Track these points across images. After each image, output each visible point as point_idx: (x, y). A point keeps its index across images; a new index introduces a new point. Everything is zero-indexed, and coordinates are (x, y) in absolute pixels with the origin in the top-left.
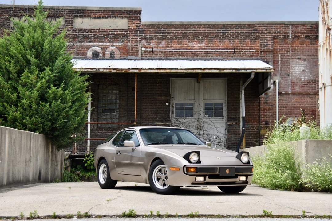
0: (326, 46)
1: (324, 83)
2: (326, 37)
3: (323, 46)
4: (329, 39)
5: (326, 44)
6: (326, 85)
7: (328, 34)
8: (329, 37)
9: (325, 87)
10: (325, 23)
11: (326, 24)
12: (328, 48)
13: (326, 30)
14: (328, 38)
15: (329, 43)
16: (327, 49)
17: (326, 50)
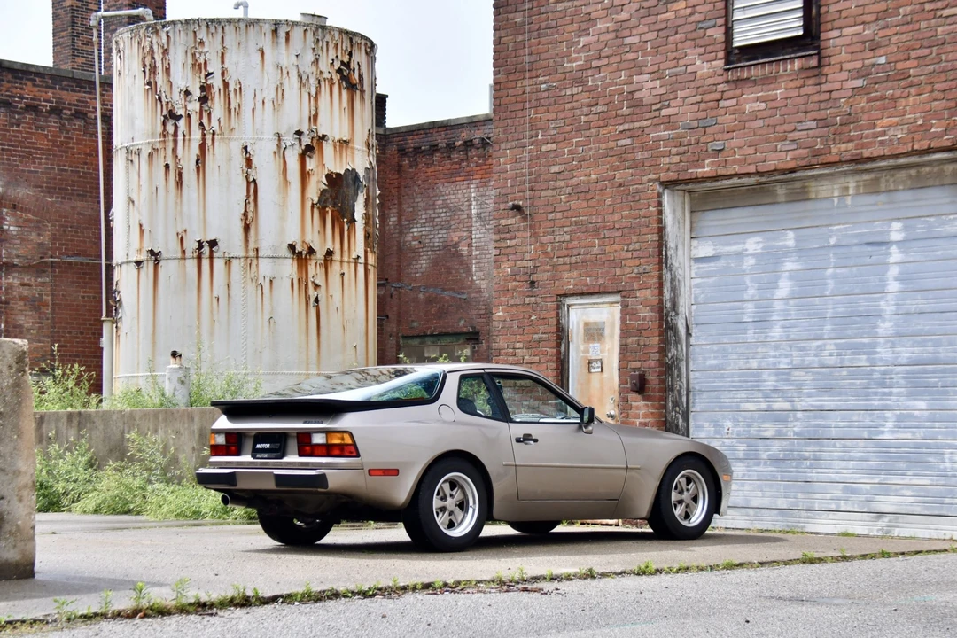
0: (165, 157)
1: (156, 251)
2: (164, 134)
3: (150, 155)
4: (175, 142)
5: (161, 153)
6: (164, 255)
7: (170, 128)
8: (175, 134)
9: (157, 262)
10: (160, 99)
11: (164, 99)
12: (170, 162)
13: (165, 117)
14: (171, 138)
15: (174, 150)
16: (167, 166)
17: (163, 169)
